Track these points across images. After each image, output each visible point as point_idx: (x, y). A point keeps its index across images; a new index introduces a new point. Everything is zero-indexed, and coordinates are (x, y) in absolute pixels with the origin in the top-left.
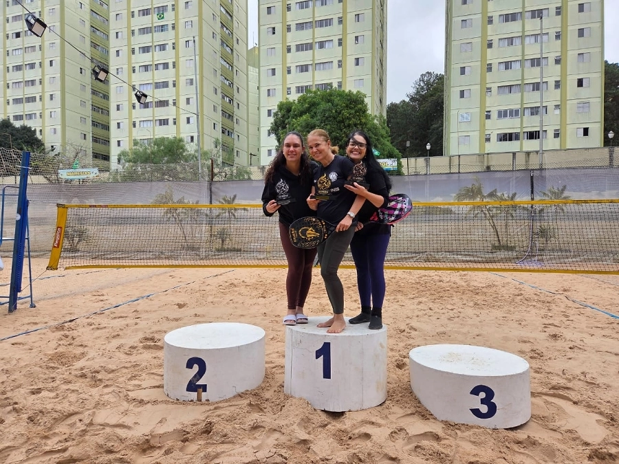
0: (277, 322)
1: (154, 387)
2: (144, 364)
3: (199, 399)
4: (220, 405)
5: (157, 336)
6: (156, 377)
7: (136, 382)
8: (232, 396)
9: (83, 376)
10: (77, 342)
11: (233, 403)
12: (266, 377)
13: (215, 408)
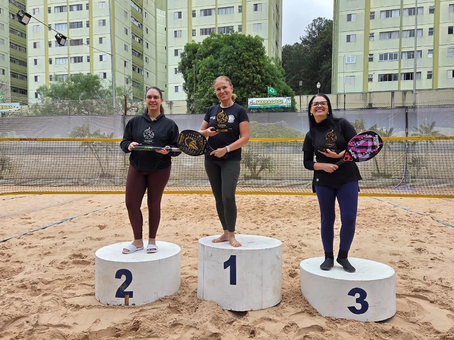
0: (188, 240)
1: (87, 295)
2: (76, 276)
3: (126, 303)
4: (144, 308)
5: (84, 253)
6: (88, 287)
7: (71, 291)
8: (153, 300)
9: (24, 287)
10: (13, 259)
11: (156, 306)
12: (182, 285)
13: (141, 311)
